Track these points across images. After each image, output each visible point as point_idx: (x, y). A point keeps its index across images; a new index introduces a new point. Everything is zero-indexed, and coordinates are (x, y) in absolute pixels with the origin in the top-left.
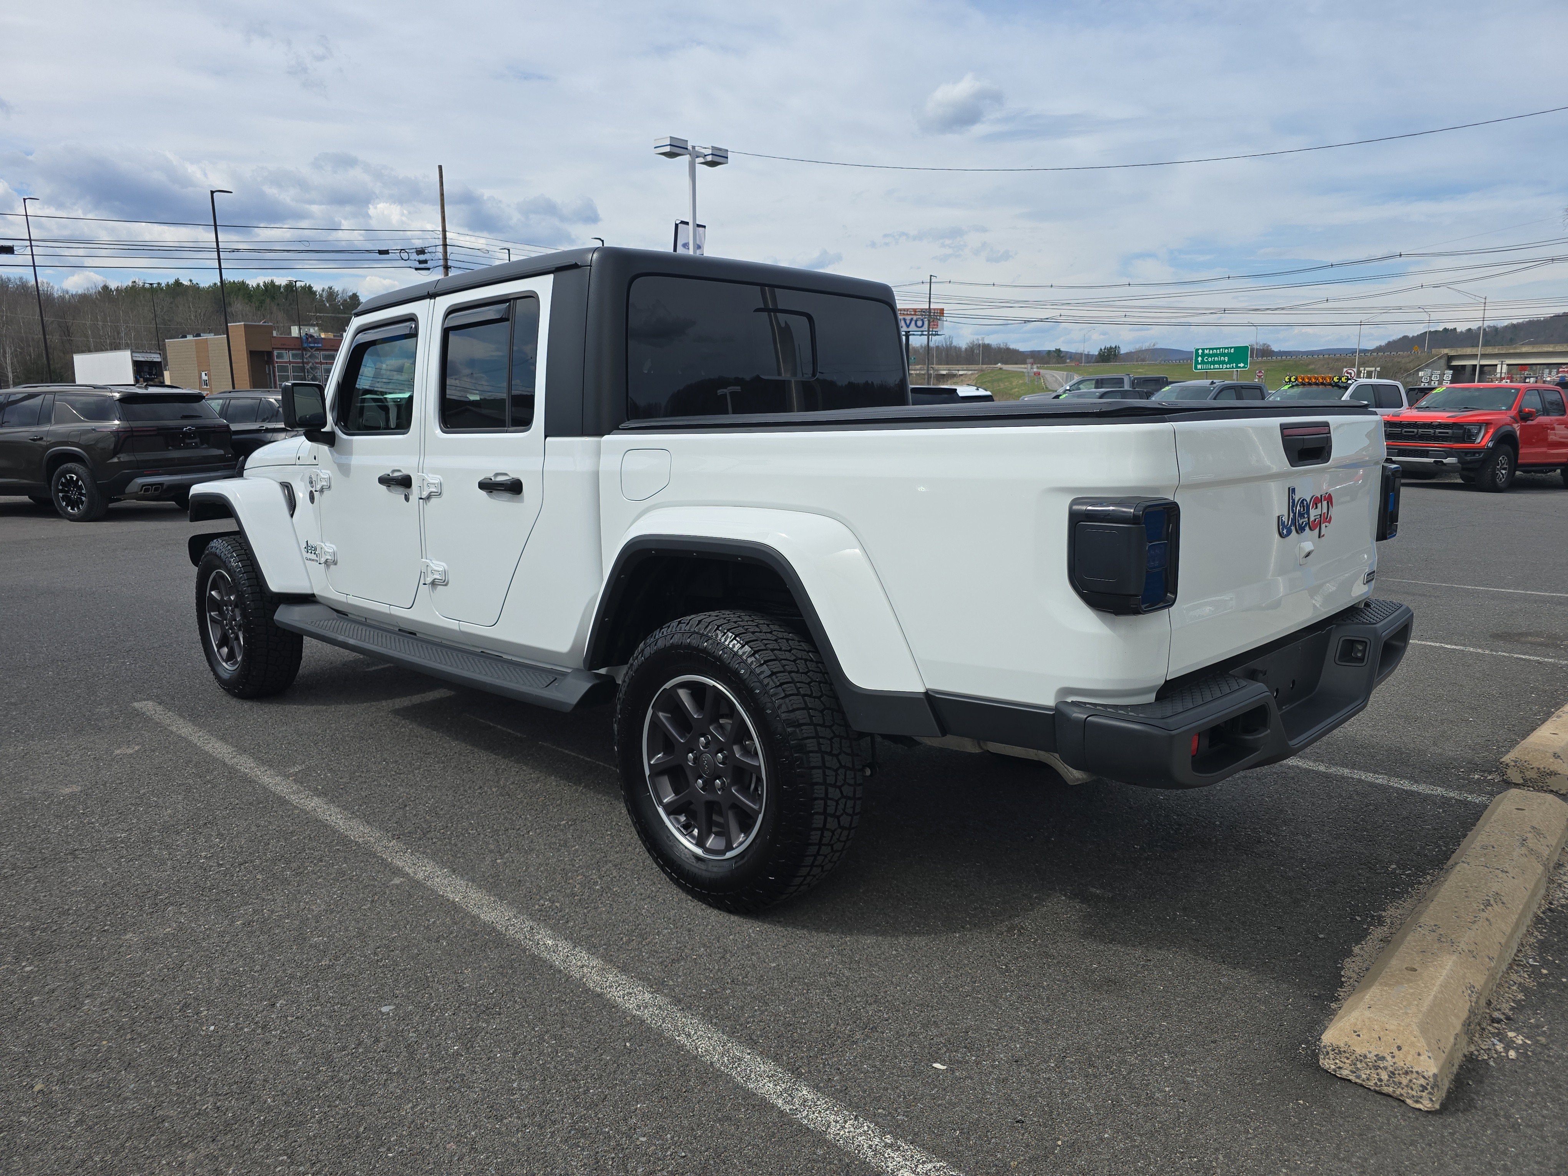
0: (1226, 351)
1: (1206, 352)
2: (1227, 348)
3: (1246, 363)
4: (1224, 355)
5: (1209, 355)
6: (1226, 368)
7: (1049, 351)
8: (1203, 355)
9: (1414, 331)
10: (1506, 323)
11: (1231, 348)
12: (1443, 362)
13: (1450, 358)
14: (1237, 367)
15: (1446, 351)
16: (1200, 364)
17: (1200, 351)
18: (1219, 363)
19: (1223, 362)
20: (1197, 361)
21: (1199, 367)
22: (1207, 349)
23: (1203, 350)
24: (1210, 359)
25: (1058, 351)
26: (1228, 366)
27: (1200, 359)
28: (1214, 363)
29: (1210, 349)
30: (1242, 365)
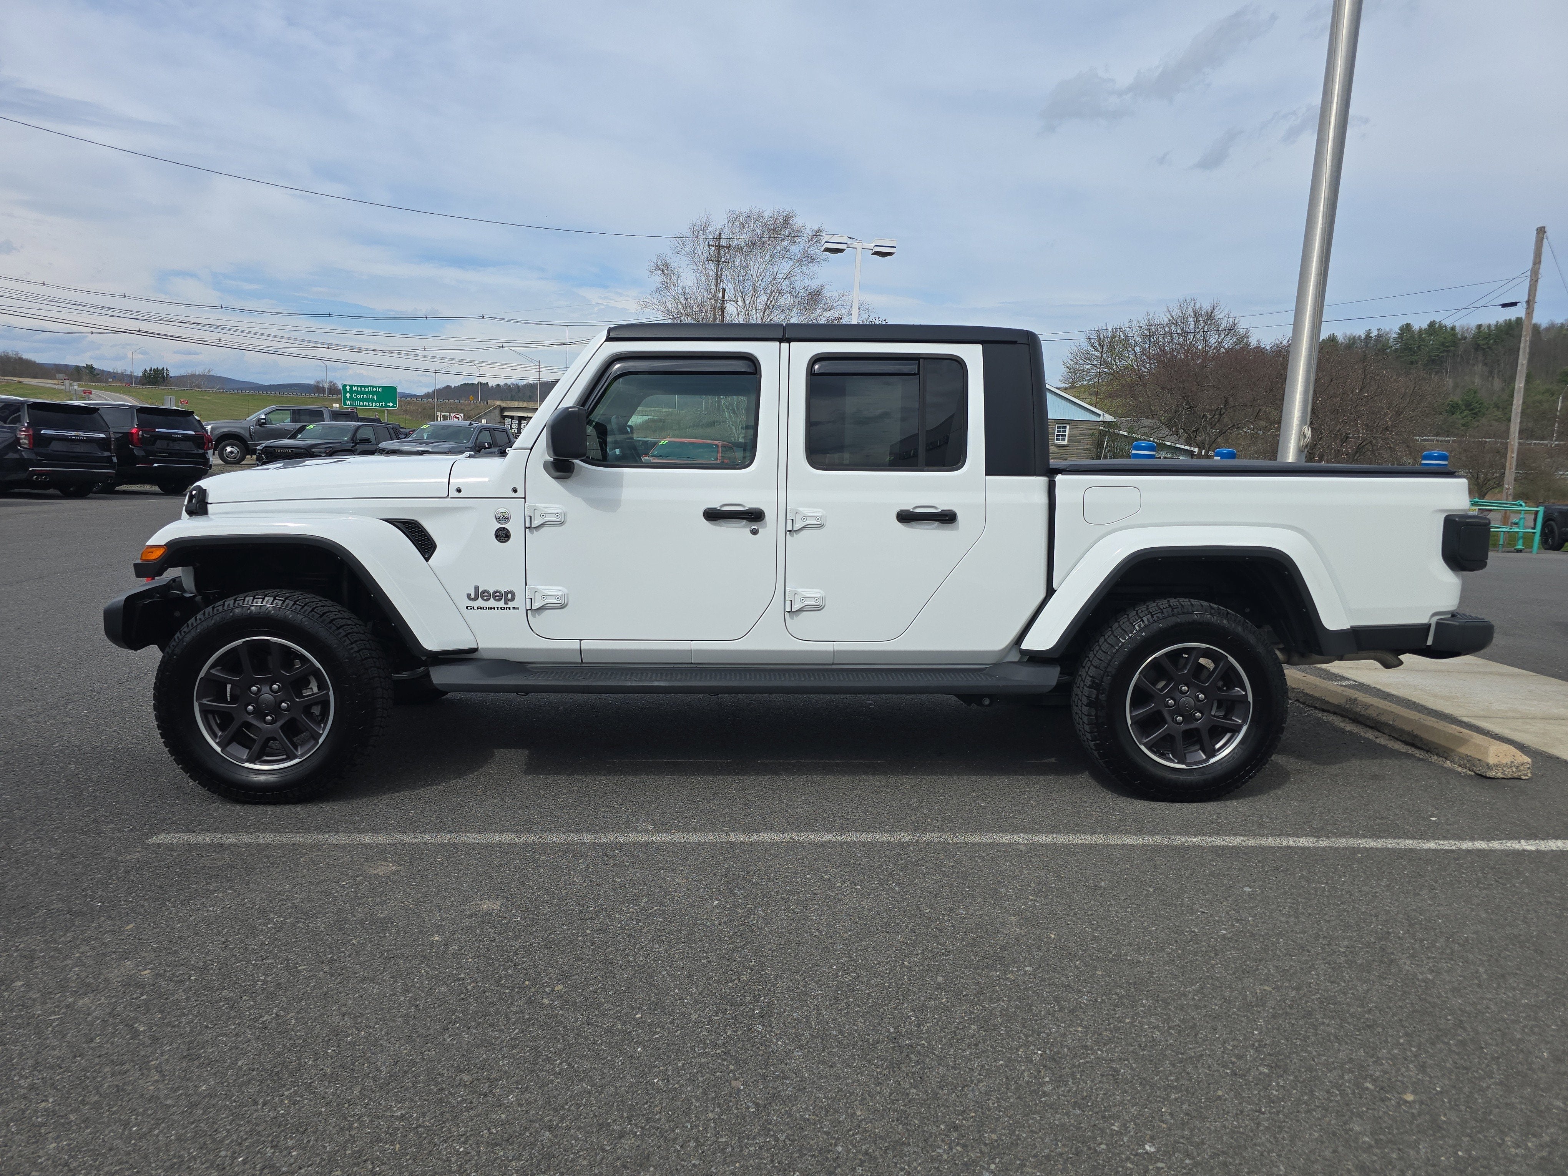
0: (375, 389)
1: (354, 388)
2: (376, 387)
3: (395, 403)
4: (373, 393)
5: (357, 392)
6: (376, 406)
7: (78, 367)
8: (351, 392)
9: (456, 382)
10: (525, 382)
11: (379, 387)
12: (497, 412)
13: (503, 409)
14: (386, 405)
15: (499, 403)
16: (348, 400)
17: (348, 387)
18: (369, 400)
19: (372, 400)
20: (345, 397)
21: (348, 402)
22: (355, 386)
23: (351, 386)
24: (358, 396)
25: (90, 368)
26: (378, 404)
27: (348, 395)
28: (363, 400)
29: (358, 386)
30: (391, 404)
